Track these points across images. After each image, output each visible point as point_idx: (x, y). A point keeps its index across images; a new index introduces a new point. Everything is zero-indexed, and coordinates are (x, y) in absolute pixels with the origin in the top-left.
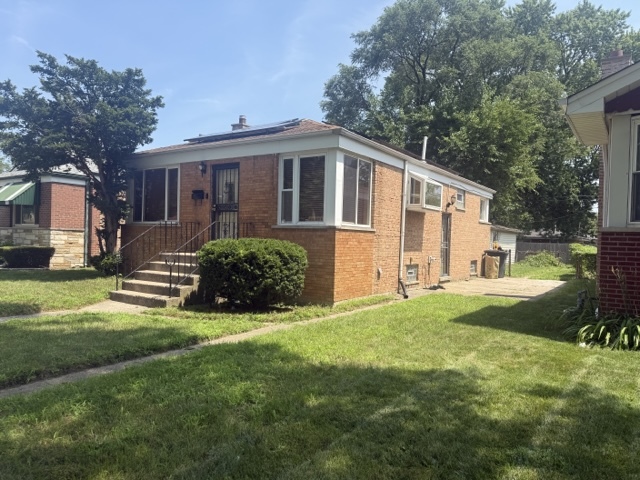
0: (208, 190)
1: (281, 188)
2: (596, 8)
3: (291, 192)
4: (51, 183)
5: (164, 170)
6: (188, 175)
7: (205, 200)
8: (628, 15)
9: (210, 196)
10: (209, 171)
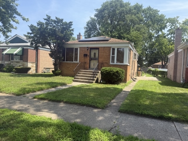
0: (89, 54)
1: (111, 55)
2: (152, 8)
3: (114, 56)
4: (28, 49)
5: (74, 48)
6: (82, 50)
7: (88, 57)
8: (159, 11)
9: (89, 56)
10: (89, 49)
